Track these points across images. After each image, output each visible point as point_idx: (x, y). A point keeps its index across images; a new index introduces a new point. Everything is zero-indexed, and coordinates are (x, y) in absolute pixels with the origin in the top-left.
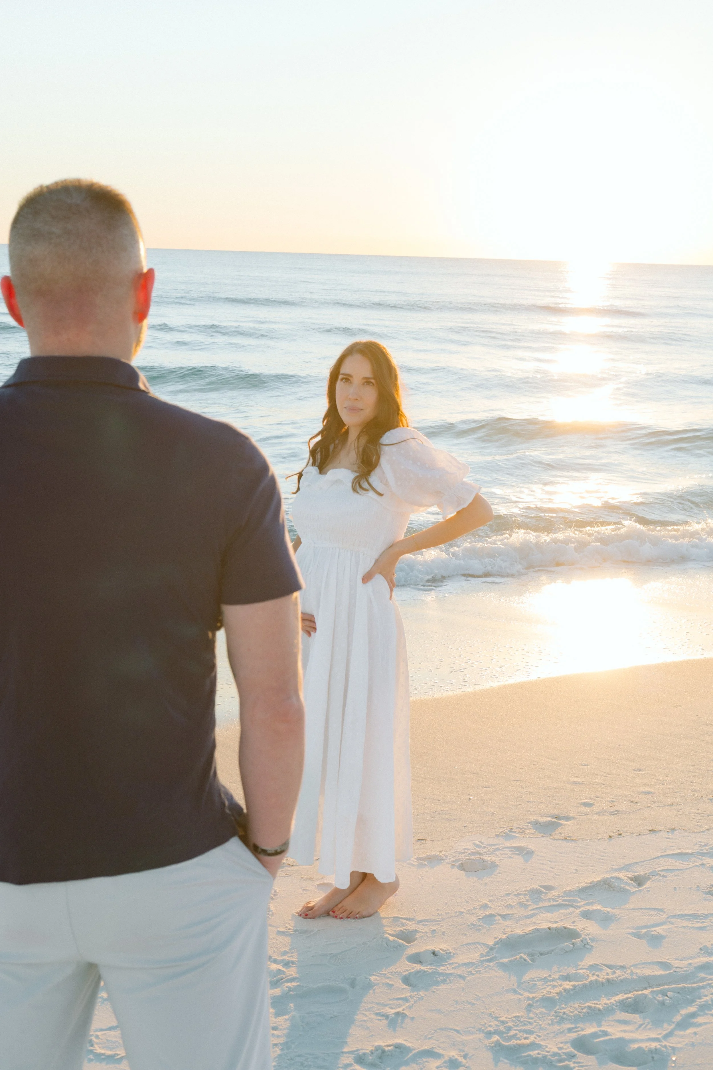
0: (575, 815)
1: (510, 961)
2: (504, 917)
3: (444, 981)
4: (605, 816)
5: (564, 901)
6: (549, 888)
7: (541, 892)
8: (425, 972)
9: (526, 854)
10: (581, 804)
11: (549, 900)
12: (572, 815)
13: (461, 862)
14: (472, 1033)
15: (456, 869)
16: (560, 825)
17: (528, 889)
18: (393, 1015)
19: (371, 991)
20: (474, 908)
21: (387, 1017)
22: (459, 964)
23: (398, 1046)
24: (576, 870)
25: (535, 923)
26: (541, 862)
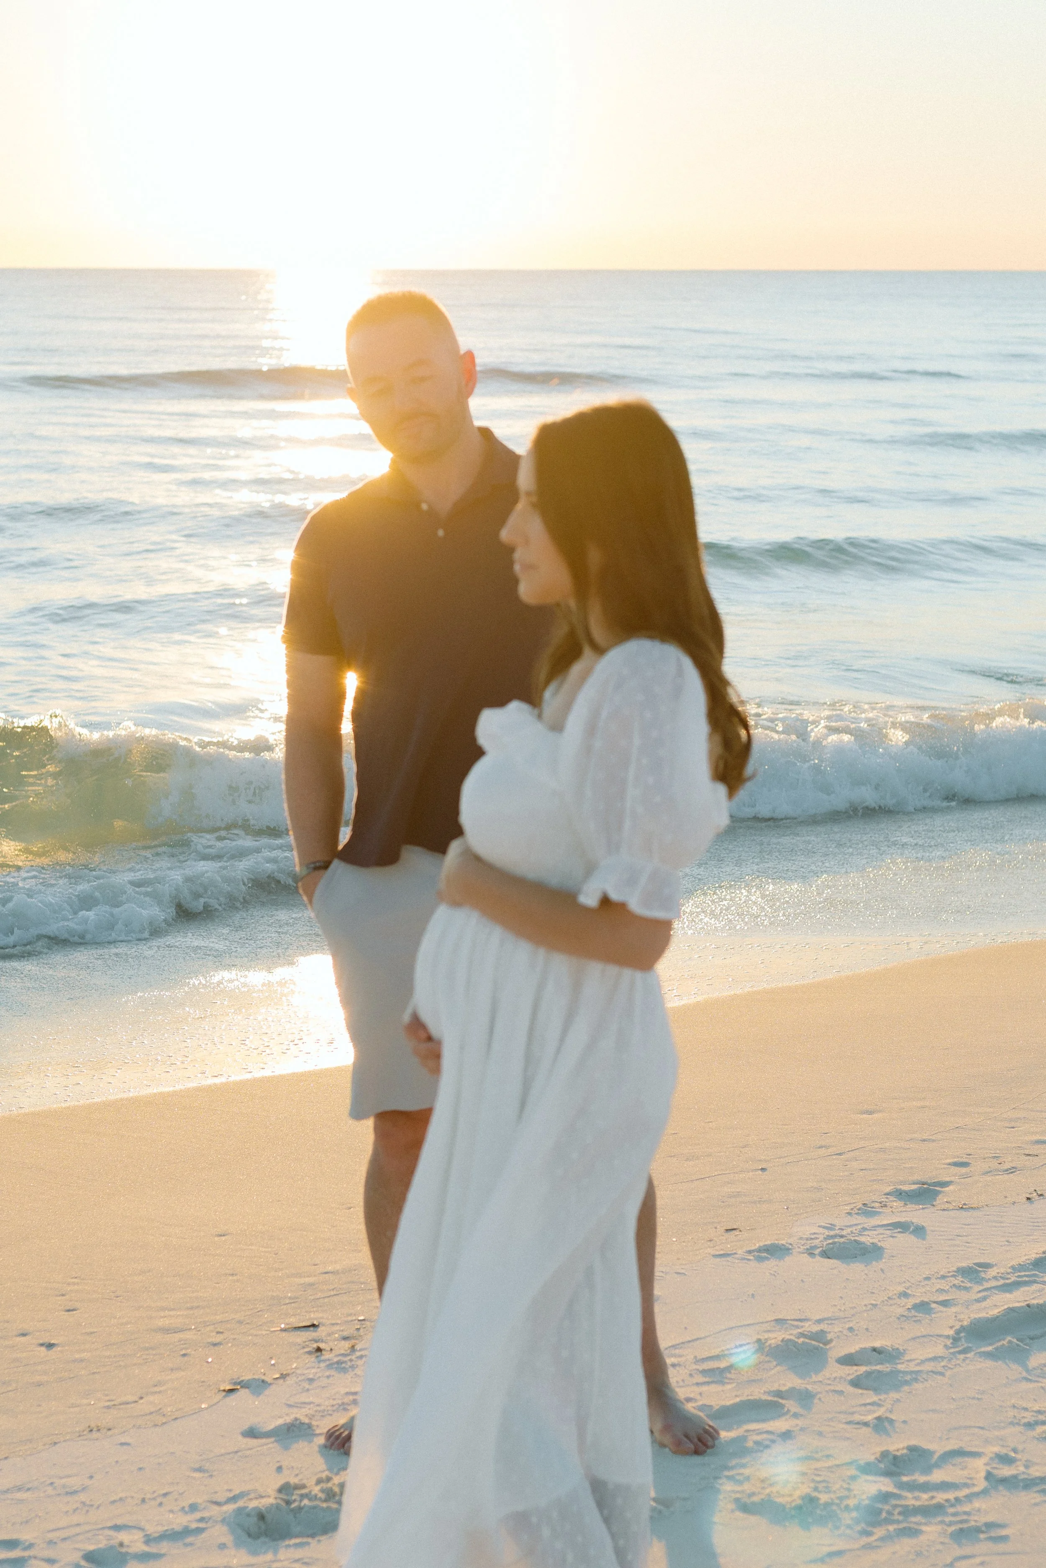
0: (952, 1179)
1: (997, 1349)
2: (945, 1303)
3: (916, 1380)
4: (997, 1177)
5: (1019, 1276)
6: (986, 1266)
7: (977, 1272)
8: (879, 1371)
9: (913, 1231)
10: (949, 1164)
11: (995, 1278)
12: (948, 1179)
13: (821, 1249)
14: (1004, 1428)
15: (818, 1258)
16: (940, 1192)
17: (955, 1269)
18: (875, 1421)
19: (816, 1401)
20: (889, 1298)
21: (866, 1424)
22: (922, 1360)
23: (912, 1449)
24: (1008, 1241)
25: (996, 1306)
26: (944, 1237)
